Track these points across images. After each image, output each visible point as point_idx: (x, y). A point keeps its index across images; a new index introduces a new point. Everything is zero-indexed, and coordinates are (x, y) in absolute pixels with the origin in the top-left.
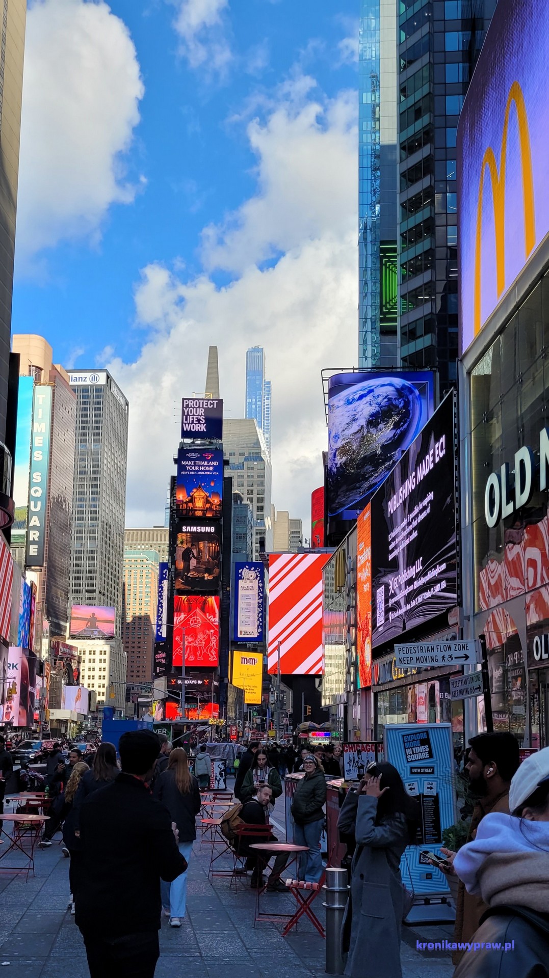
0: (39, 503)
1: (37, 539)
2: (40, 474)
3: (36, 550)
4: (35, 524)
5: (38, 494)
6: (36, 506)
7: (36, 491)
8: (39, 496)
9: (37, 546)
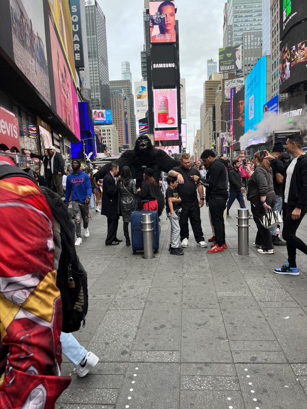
0: (77, 26)
1: (79, 50)
2: (76, 7)
3: (79, 57)
4: (76, 39)
5: (76, 20)
6: (75, 28)
7: (75, 18)
8: (77, 21)
9: (79, 54)
